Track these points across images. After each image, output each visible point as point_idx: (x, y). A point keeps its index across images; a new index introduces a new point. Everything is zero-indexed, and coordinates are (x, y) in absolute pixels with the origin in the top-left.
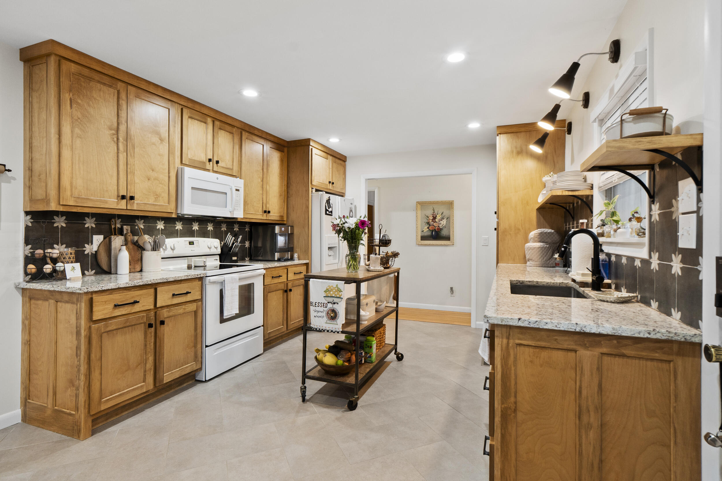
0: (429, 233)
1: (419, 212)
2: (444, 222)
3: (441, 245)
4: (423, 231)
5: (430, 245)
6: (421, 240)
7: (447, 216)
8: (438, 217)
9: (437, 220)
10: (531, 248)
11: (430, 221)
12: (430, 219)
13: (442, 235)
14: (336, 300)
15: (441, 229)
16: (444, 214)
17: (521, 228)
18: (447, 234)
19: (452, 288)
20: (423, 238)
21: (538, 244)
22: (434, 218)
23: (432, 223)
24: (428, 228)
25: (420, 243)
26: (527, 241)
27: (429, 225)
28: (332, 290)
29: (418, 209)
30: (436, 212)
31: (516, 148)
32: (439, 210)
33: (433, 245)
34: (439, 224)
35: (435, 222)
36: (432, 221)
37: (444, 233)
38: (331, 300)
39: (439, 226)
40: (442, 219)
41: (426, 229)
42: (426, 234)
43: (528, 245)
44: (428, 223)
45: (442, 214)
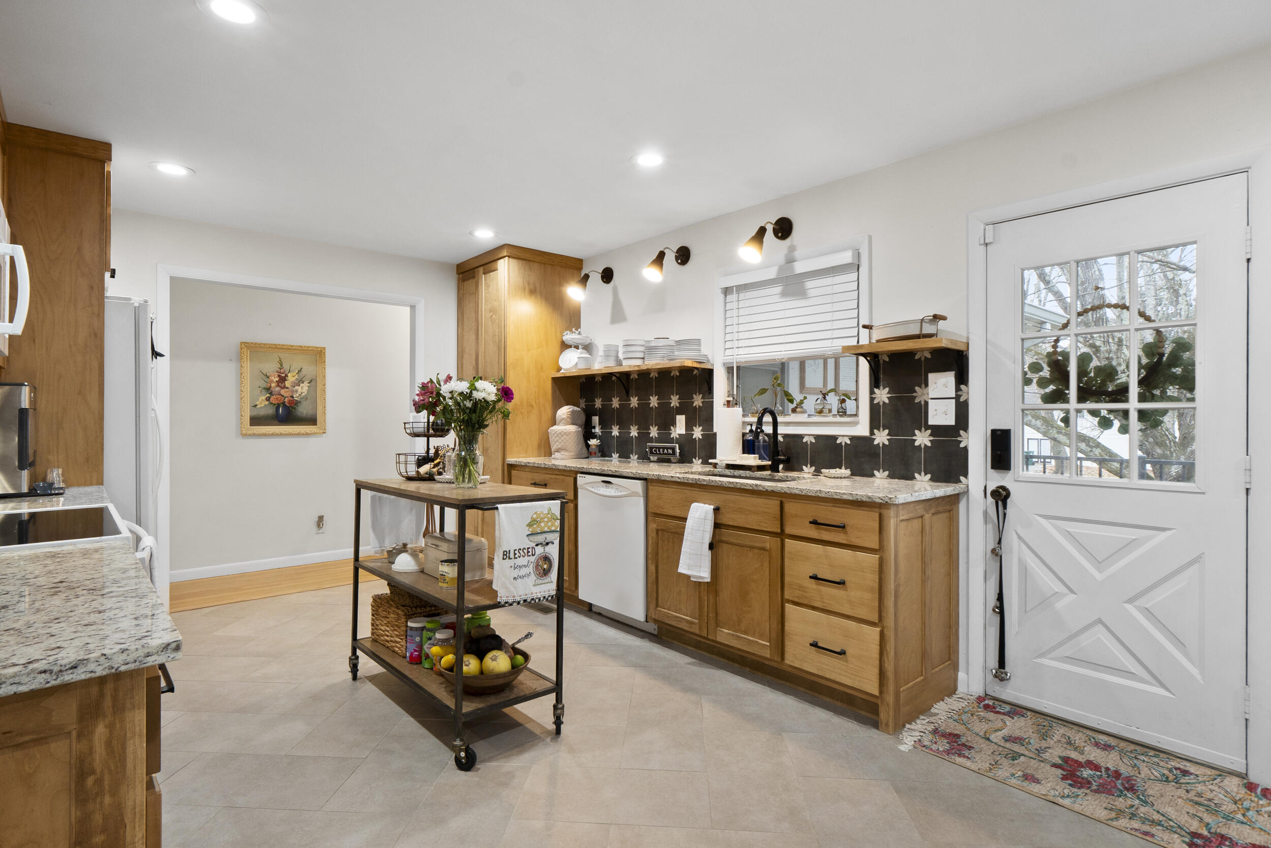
0: (271, 411)
1: (247, 365)
2: (303, 389)
3: (299, 435)
4: (255, 406)
5: (273, 435)
6: (251, 425)
7: (310, 377)
8: (291, 378)
9: (287, 384)
11: (273, 385)
12: (272, 381)
13: (299, 414)
15: (297, 403)
16: (304, 372)
18: (310, 413)
19: (321, 518)
20: (255, 421)
22: (282, 379)
23: (278, 389)
24: (268, 399)
25: (250, 432)
27: (271, 393)
29: (245, 358)
30: (286, 366)
32: (293, 365)
33: (281, 435)
34: (292, 392)
35: (285, 387)
36: (278, 386)
37: (303, 410)
38: (540, 538)
39: (292, 397)
40: (300, 382)
41: (262, 401)
42: (263, 413)
43: (555, 429)
44: (268, 389)
45: (300, 371)
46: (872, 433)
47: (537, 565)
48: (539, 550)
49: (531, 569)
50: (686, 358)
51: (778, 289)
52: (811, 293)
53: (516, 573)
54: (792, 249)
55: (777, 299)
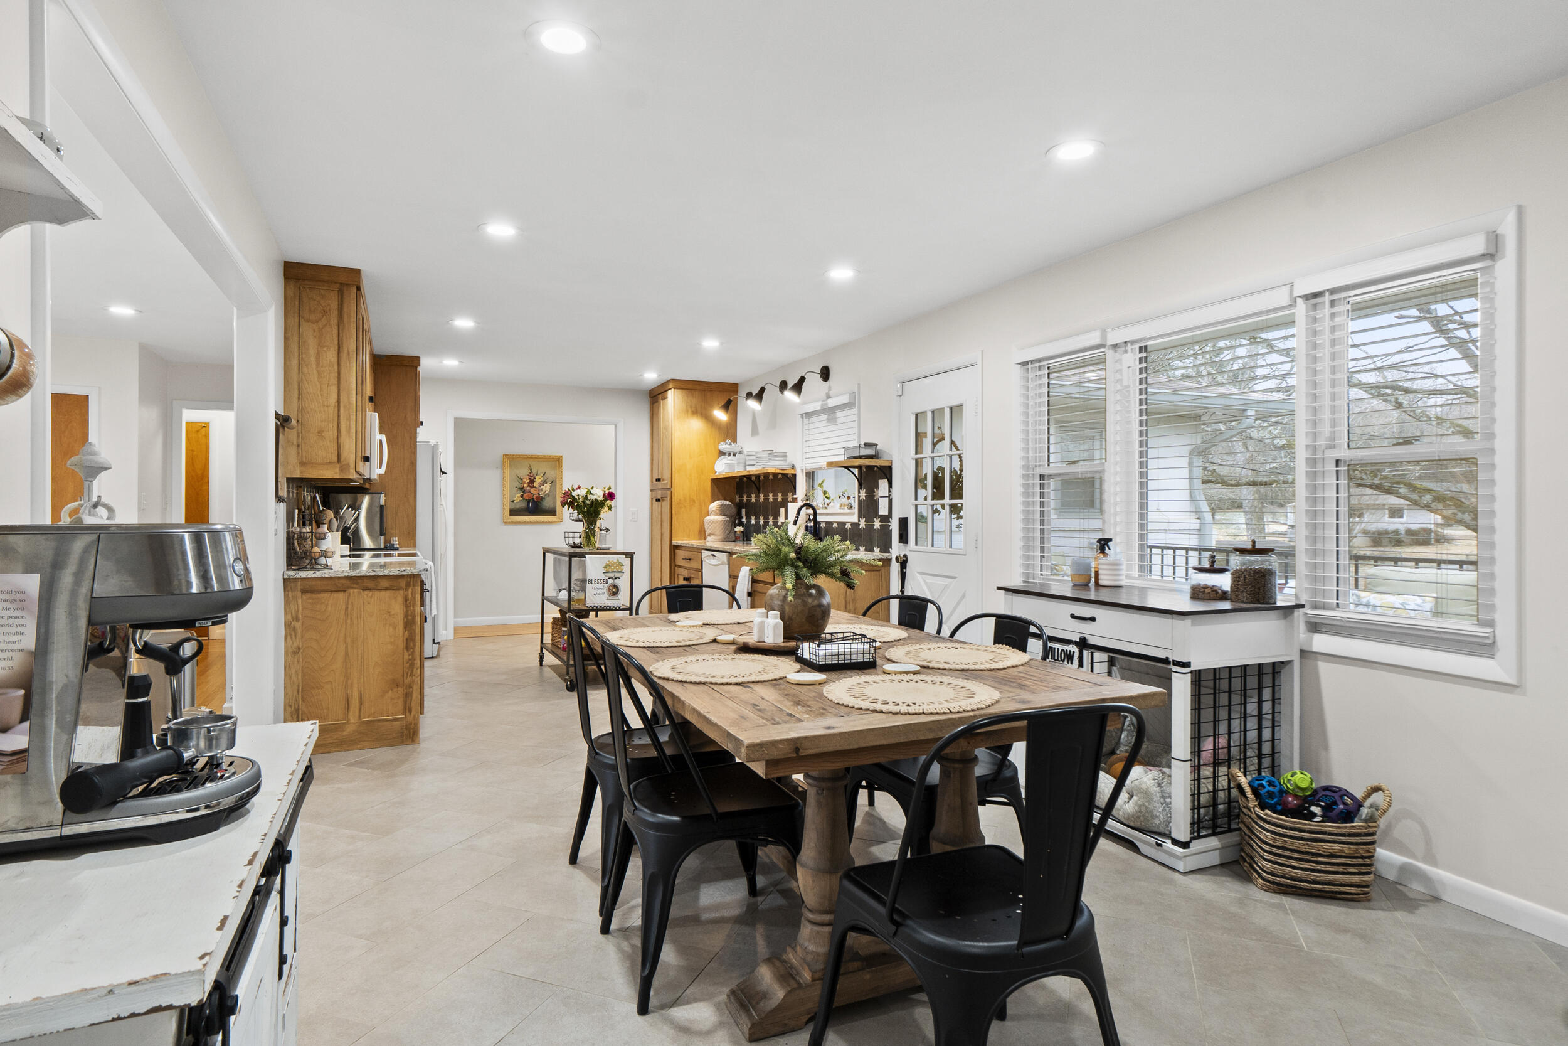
0: (524, 505)
1: (508, 471)
2: (547, 488)
3: (543, 523)
4: (513, 501)
5: (525, 523)
6: (510, 515)
7: (550, 479)
8: (538, 480)
9: (535, 484)
10: (713, 522)
11: (525, 485)
12: (525, 483)
13: (544, 507)
14: (617, 575)
15: (542, 499)
16: (547, 475)
18: (552, 506)
20: (514, 512)
21: (721, 518)
22: (532, 481)
23: (529, 488)
24: (522, 496)
25: (509, 521)
26: (707, 514)
27: (524, 492)
28: (613, 565)
29: (506, 466)
30: (534, 472)
32: (540, 469)
33: (531, 523)
34: (539, 490)
35: (533, 487)
36: (529, 486)
37: (546, 504)
38: (611, 575)
39: (539, 494)
40: (544, 482)
41: (518, 498)
42: (518, 506)
43: (708, 518)
44: (522, 489)
45: (544, 474)
46: (859, 521)
47: (609, 589)
48: (611, 581)
49: (605, 590)
50: (772, 467)
51: (825, 417)
52: (839, 421)
53: (596, 591)
54: (830, 388)
55: (824, 424)
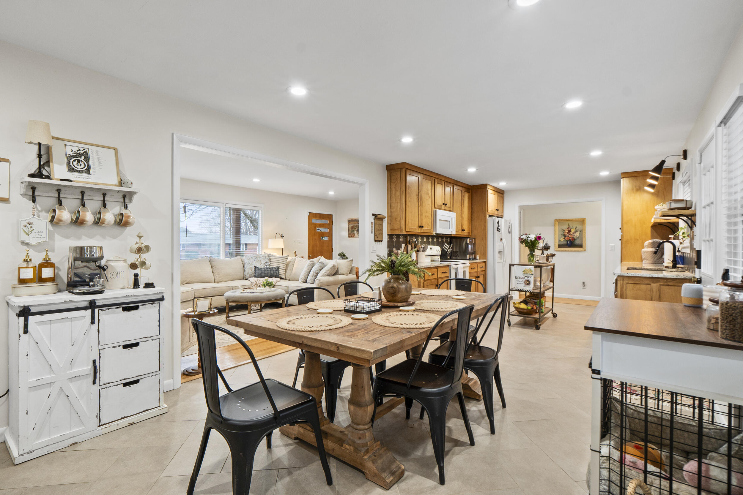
0: (565, 243)
1: (557, 227)
2: (577, 234)
3: (575, 251)
4: (560, 241)
5: (565, 251)
6: (558, 247)
7: (580, 230)
8: (573, 231)
9: (571, 233)
10: (645, 252)
11: (566, 233)
12: (566, 232)
13: (575, 243)
14: (529, 275)
15: (575, 239)
16: (577, 228)
17: (639, 239)
18: (580, 243)
19: (584, 283)
20: (560, 246)
21: (651, 249)
22: (569, 231)
23: (568, 235)
24: (564, 238)
25: (557, 250)
26: (643, 247)
27: (565, 236)
28: (527, 271)
29: (556, 225)
30: (571, 227)
31: (636, 186)
32: (573, 226)
33: (568, 251)
34: (573, 235)
35: (570, 234)
36: (568, 234)
37: (577, 242)
38: (527, 275)
39: (573, 237)
40: (576, 232)
41: (562, 239)
42: (562, 243)
43: (643, 250)
44: (564, 235)
45: (576, 228)
47: (525, 282)
48: (526, 278)
53: (518, 282)
54: (688, 163)
